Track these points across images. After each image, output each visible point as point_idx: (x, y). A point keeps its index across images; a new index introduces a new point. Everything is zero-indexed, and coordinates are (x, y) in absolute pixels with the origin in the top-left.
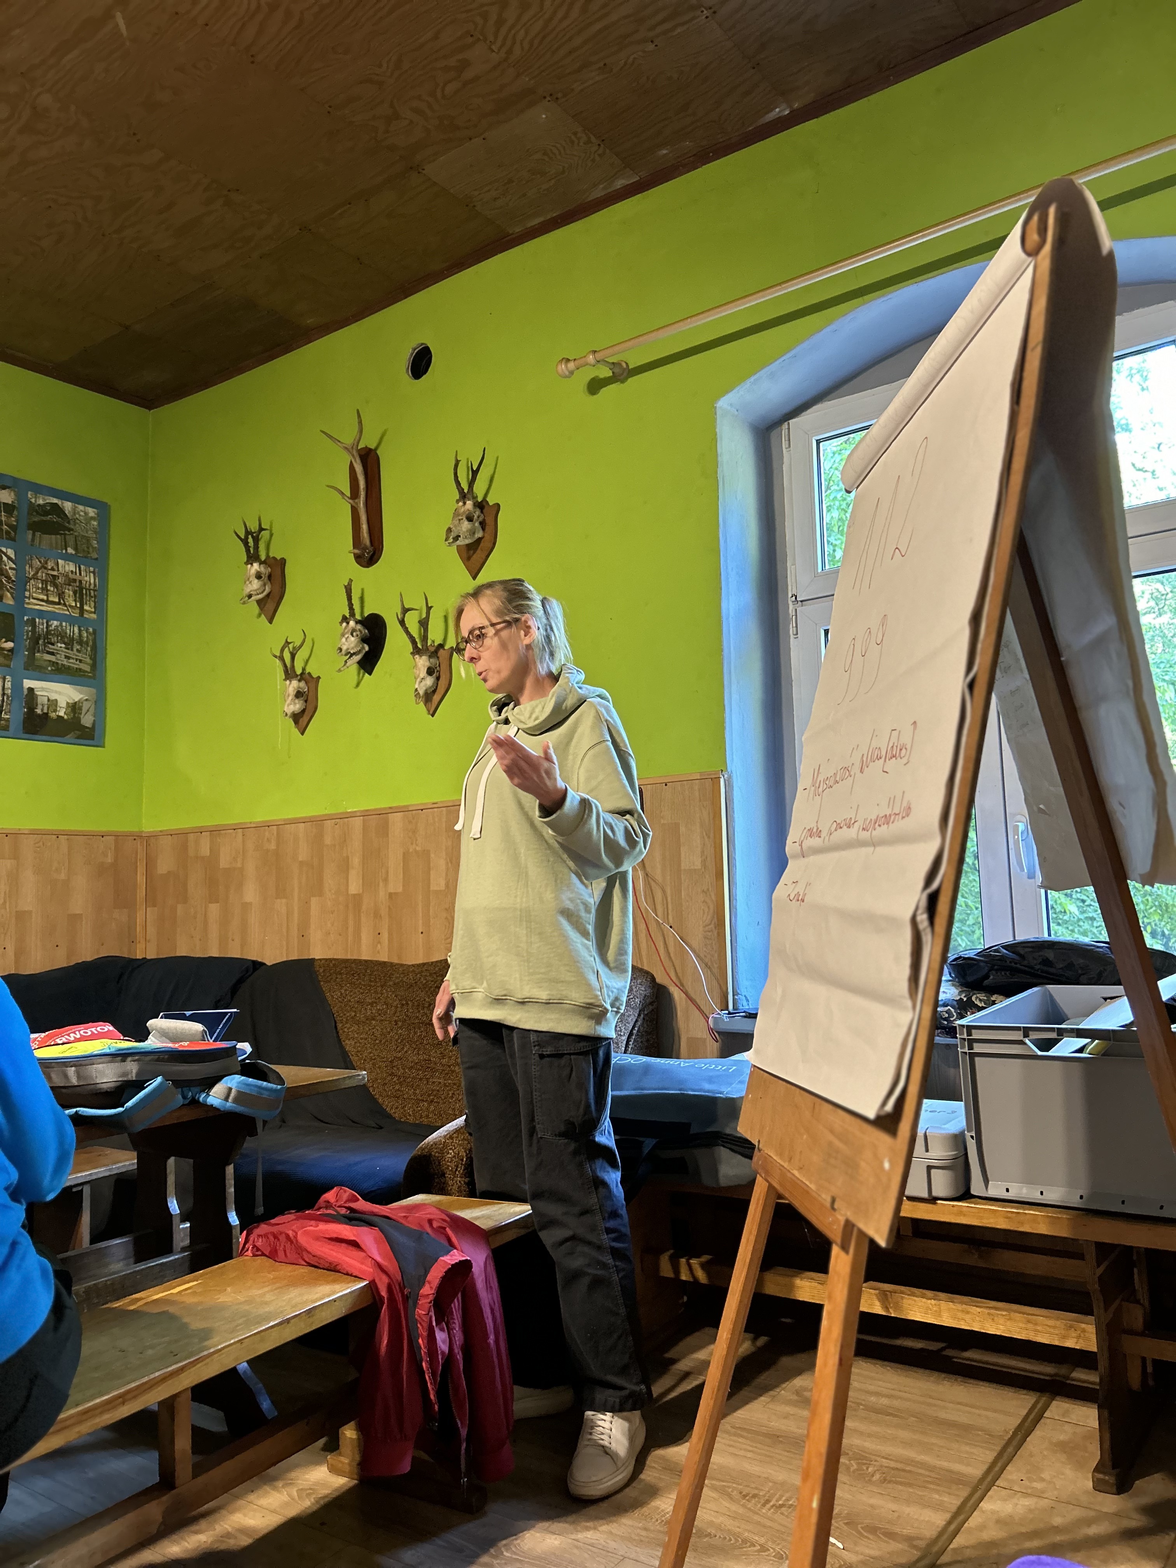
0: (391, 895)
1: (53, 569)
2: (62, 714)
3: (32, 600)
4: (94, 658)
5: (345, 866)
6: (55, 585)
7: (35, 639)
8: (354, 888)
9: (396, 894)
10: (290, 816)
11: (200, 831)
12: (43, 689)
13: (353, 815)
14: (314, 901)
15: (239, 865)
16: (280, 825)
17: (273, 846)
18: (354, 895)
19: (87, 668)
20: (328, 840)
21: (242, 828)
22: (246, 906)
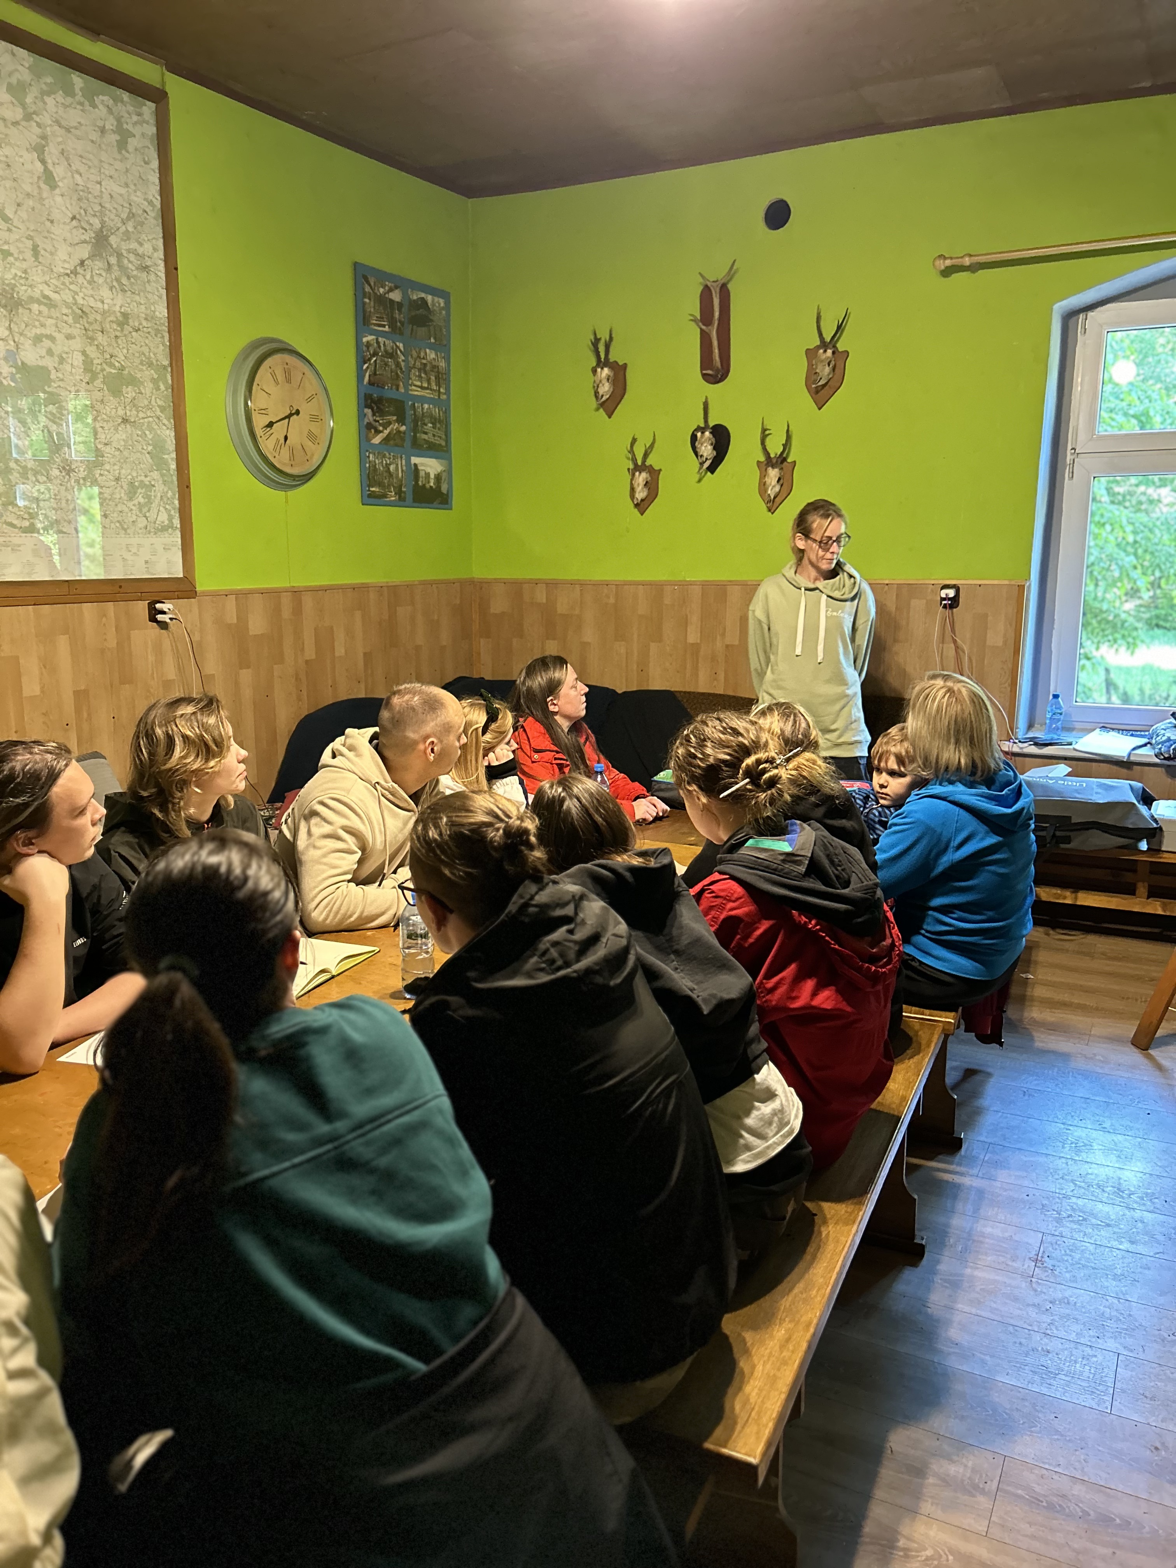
0: (727, 646)
1: (424, 358)
2: (432, 484)
3: (413, 387)
4: (446, 435)
5: (684, 623)
6: (426, 373)
7: (415, 421)
8: (693, 637)
9: (732, 646)
10: (630, 578)
11: (536, 582)
12: (422, 464)
13: (691, 583)
14: (653, 647)
15: (577, 612)
16: (620, 586)
17: (612, 600)
18: (693, 644)
19: (443, 444)
20: (667, 601)
21: (582, 584)
22: (585, 645)
